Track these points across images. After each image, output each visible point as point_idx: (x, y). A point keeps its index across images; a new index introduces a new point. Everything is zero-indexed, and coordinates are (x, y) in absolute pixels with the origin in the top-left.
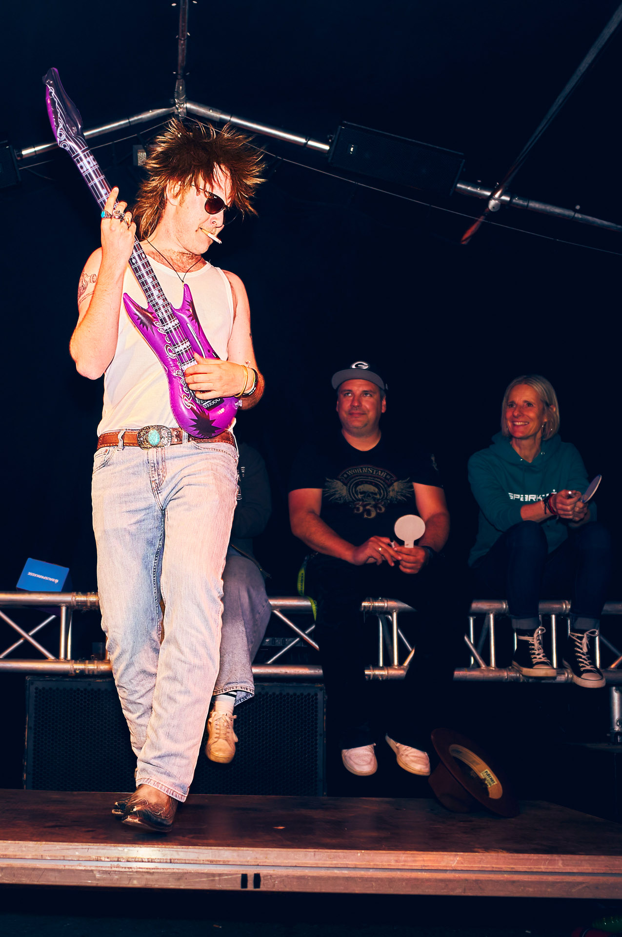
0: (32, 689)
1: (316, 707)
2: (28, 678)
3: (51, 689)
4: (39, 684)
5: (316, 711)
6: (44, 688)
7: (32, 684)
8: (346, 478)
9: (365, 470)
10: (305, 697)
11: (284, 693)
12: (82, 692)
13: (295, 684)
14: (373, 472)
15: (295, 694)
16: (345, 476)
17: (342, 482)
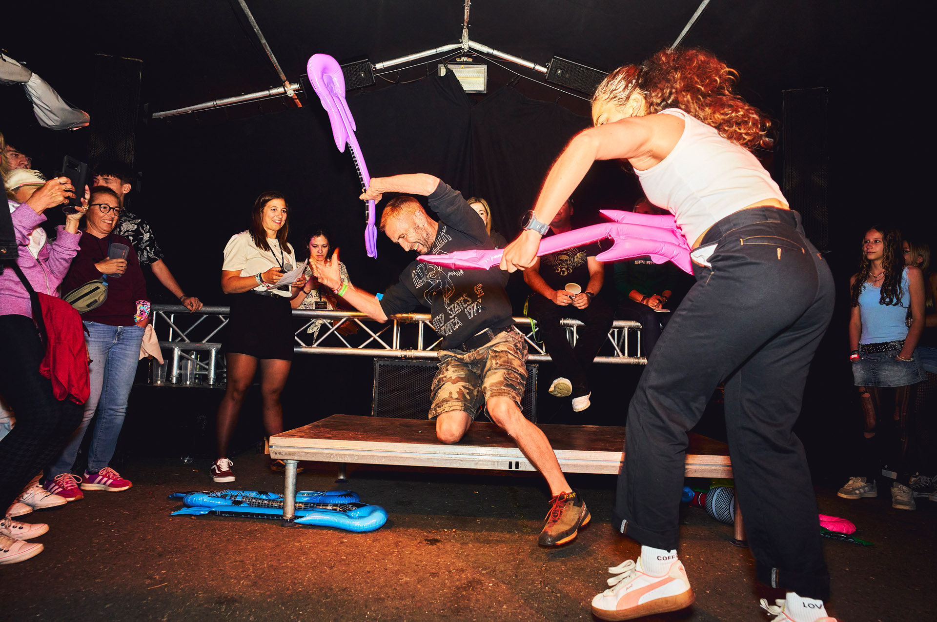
0: (378, 365)
1: (532, 377)
2: (375, 359)
3: (388, 365)
4: (381, 363)
5: (532, 379)
6: (384, 365)
7: (378, 362)
12: (405, 367)
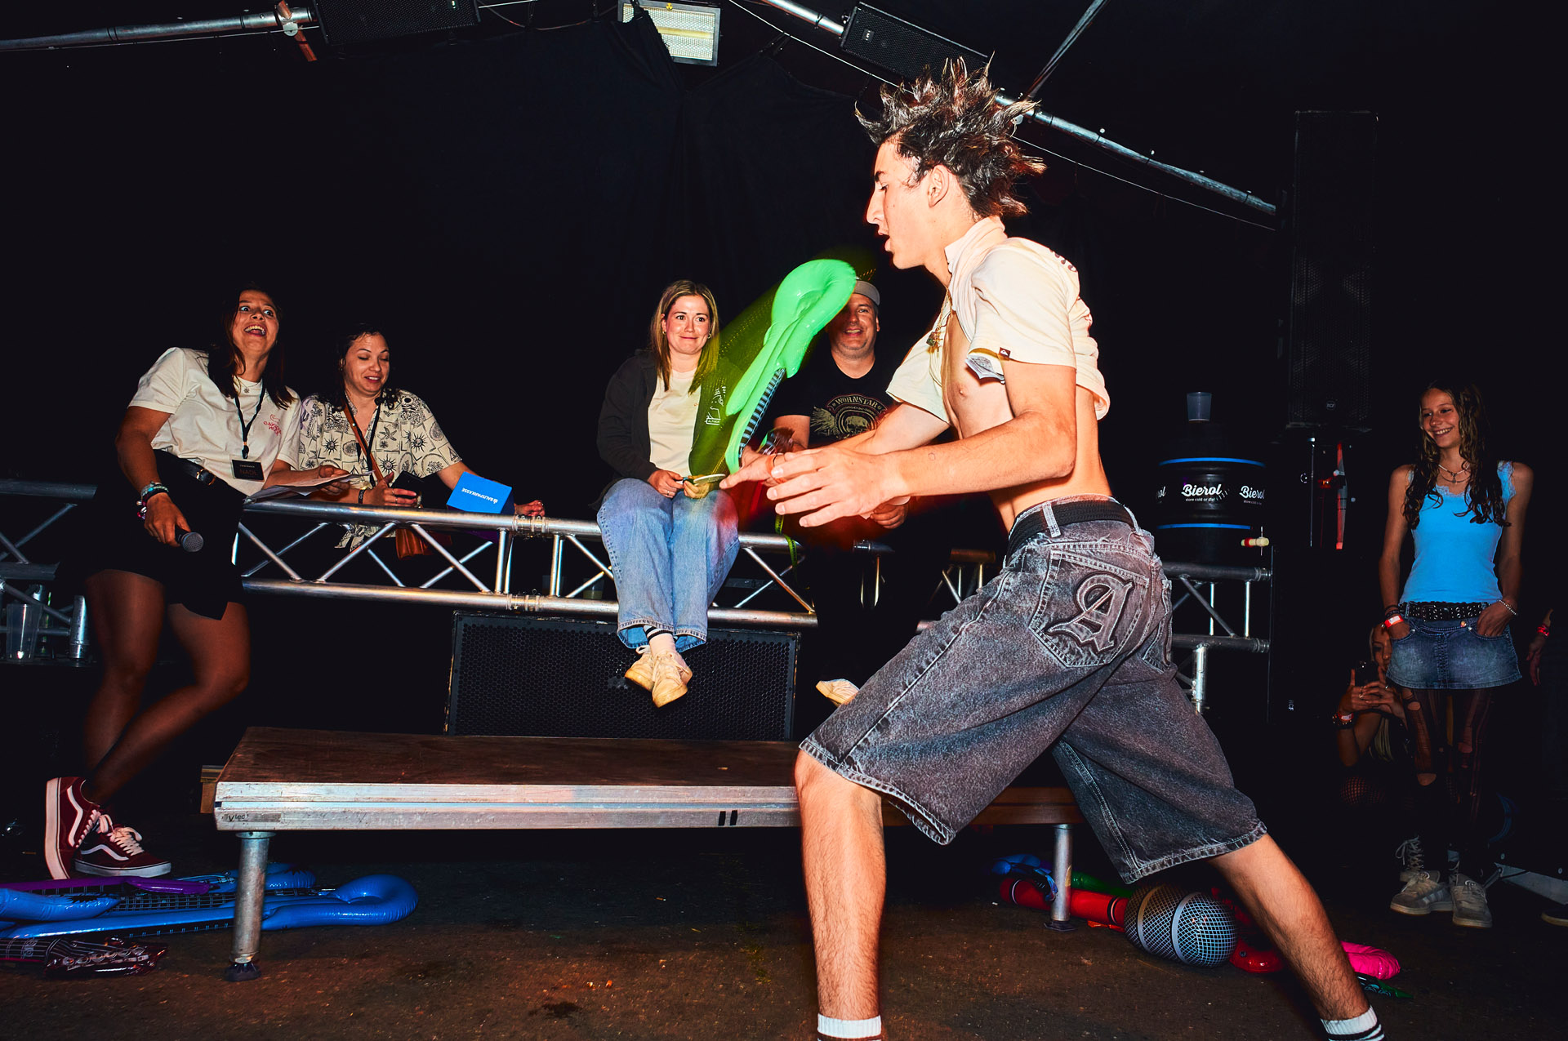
0: (461, 625)
1: (787, 658)
2: (456, 613)
3: (482, 626)
4: (469, 620)
6: (474, 625)
7: (461, 619)
8: (835, 408)
9: (855, 399)
10: (776, 646)
11: (752, 642)
12: (520, 631)
13: (764, 632)
14: (863, 401)
15: (764, 643)
16: (834, 404)
17: (830, 412)
